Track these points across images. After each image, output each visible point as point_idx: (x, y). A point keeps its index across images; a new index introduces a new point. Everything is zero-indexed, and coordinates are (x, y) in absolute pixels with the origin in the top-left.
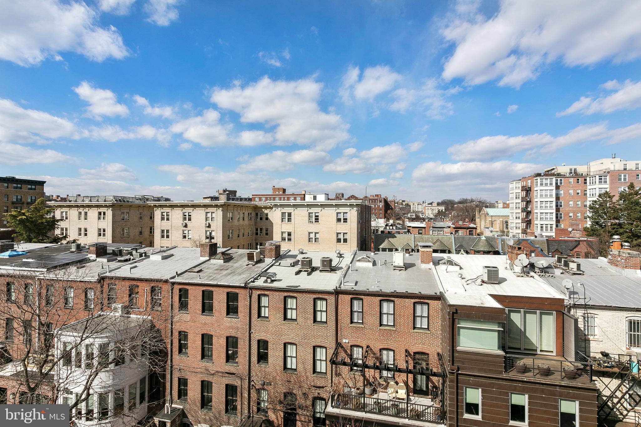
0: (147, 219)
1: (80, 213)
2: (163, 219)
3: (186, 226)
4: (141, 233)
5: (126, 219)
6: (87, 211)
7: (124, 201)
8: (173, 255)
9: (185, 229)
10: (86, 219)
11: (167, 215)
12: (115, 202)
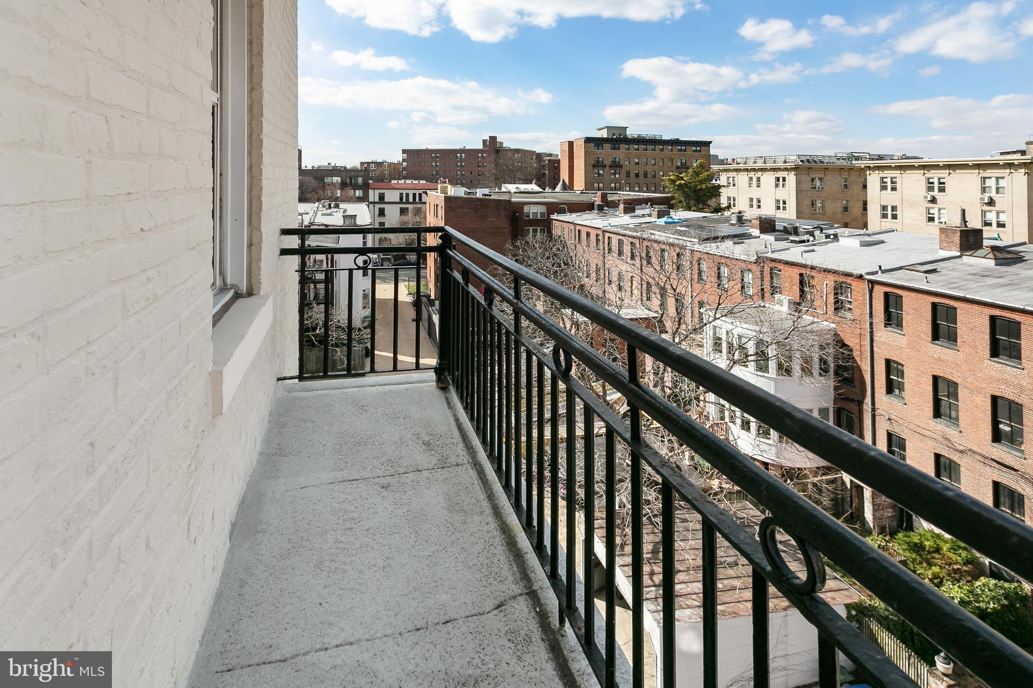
0: (857, 188)
1: (751, 179)
2: (884, 188)
3: (933, 200)
4: (846, 209)
5: (819, 188)
6: (760, 176)
7: (815, 162)
8: (883, 242)
9: (931, 205)
10: (758, 186)
11: (892, 182)
12: (800, 163)
